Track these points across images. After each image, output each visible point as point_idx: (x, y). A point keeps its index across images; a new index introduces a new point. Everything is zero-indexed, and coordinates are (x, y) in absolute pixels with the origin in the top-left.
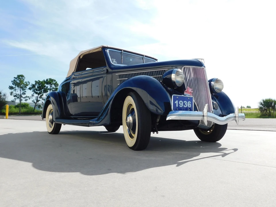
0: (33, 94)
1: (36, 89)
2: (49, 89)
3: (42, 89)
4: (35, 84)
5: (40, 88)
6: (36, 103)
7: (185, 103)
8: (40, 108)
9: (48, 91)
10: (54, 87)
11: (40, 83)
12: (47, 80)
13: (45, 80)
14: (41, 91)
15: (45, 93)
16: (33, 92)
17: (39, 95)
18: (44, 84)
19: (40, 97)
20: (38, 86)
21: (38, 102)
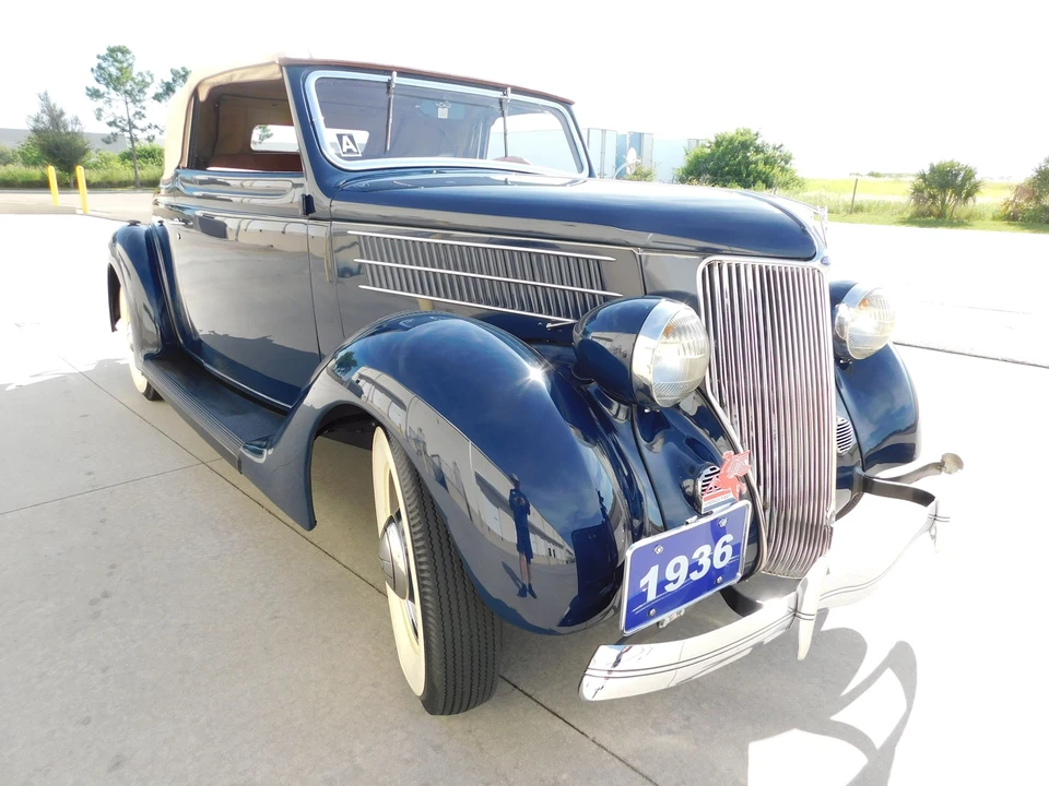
4: (173, 79)
7: (702, 554)
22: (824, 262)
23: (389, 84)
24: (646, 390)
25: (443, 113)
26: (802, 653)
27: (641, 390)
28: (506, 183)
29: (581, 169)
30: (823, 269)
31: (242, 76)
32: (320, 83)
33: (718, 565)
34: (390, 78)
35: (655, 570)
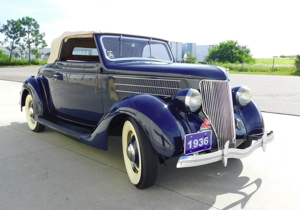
0: (6, 38)
1: (10, 31)
2: (26, 32)
3: (17, 32)
4: (8, 24)
5: (14, 30)
6: (11, 51)
7: (201, 140)
8: (18, 56)
9: (25, 35)
10: (34, 29)
11: (14, 23)
12: (23, 19)
13: (21, 19)
14: (17, 35)
15: (22, 37)
16: (7, 36)
17: (14, 39)
18: (20, 25)
19: (17, 42)
20: (12, 28)
21: (14, 49)
22: (229, 80)
23: (120, 38)
24: (188, 108)
25: (133, 45)
26: (226, 165)
27: (187, 108)
28: (151, 64)
29: (171, 60)
30: (228, 82)
31: (80, 36)
32: (103, 39)
33: (205, 144)
34: (120, 37)
35: (191, 141)
